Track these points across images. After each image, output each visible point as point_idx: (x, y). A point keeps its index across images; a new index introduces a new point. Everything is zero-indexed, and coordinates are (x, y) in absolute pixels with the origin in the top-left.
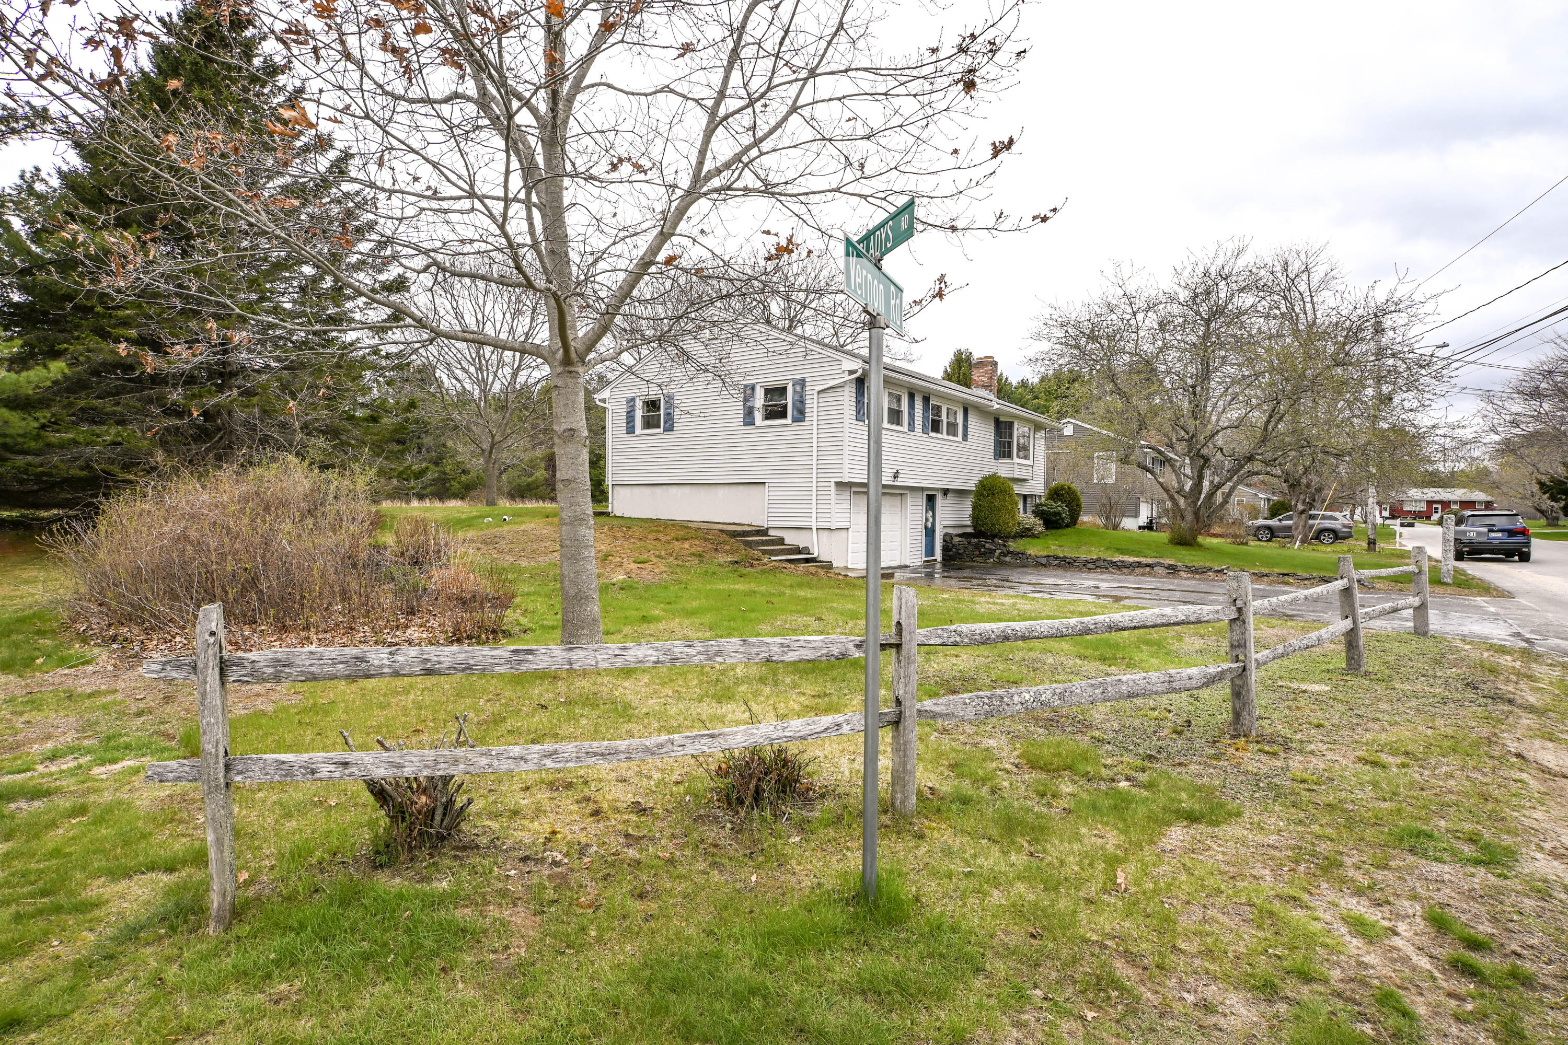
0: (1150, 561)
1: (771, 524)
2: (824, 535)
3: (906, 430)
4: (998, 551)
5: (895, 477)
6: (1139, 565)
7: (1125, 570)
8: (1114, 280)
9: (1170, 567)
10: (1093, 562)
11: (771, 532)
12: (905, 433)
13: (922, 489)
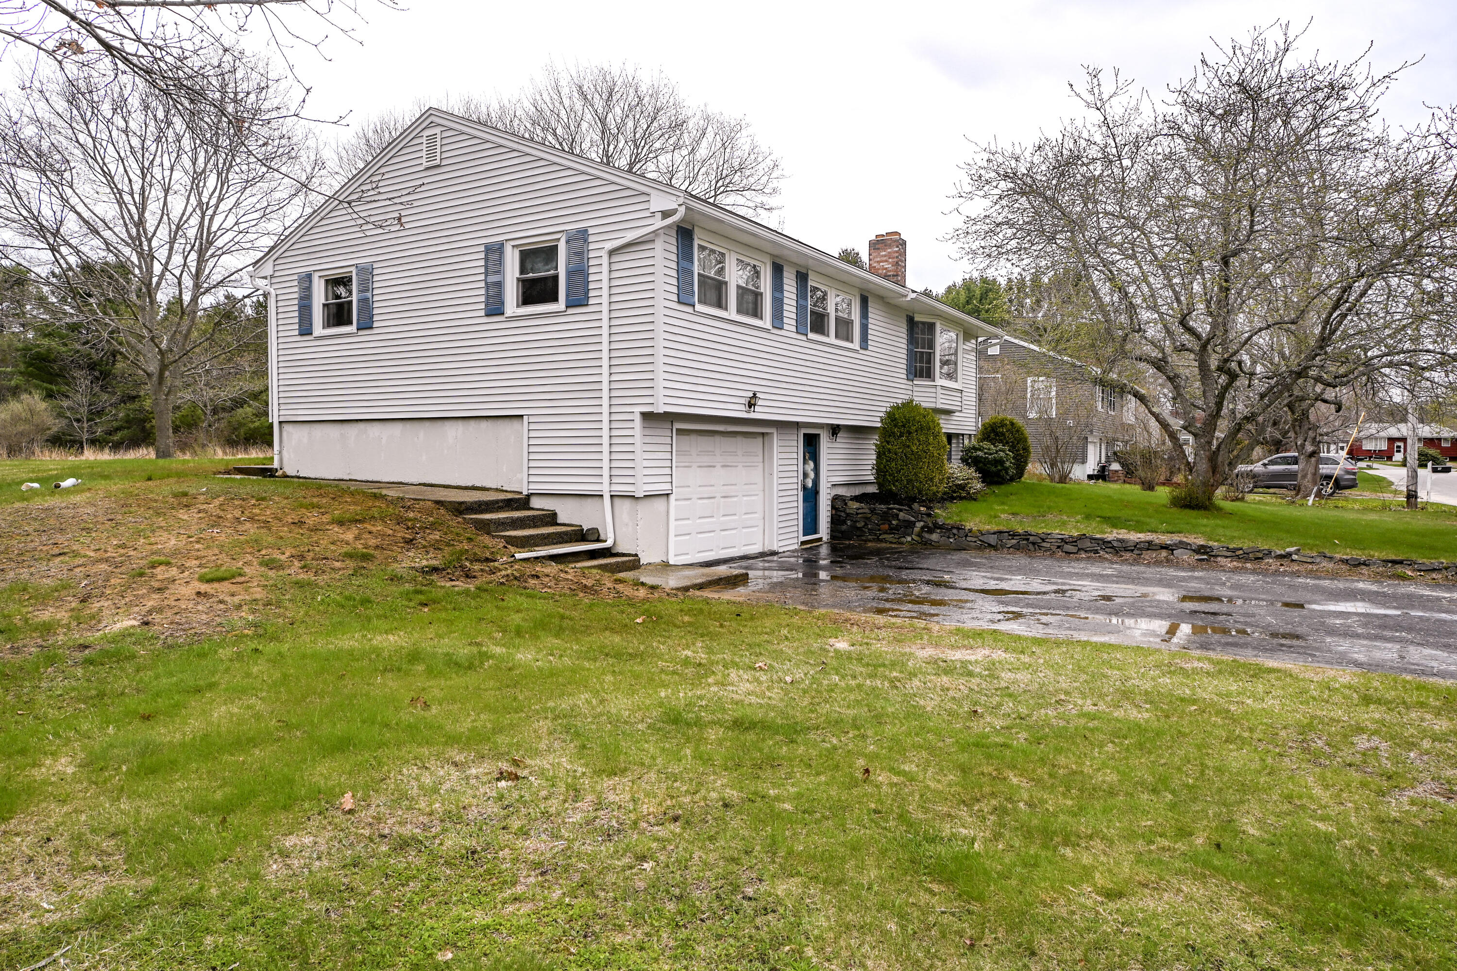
0: (1166, 539)
1: (535, 488)
2: (624, 506)
3: (768, 325)
4: (919, 525)
5: (751, 404)
6: (1150, 546)
7: (1128, 555)
8: (1090, 98)
9: (1201, 550)
10: (1074, 541)
11: (535, 503)
12: (767, 331)
13: (797, 425)
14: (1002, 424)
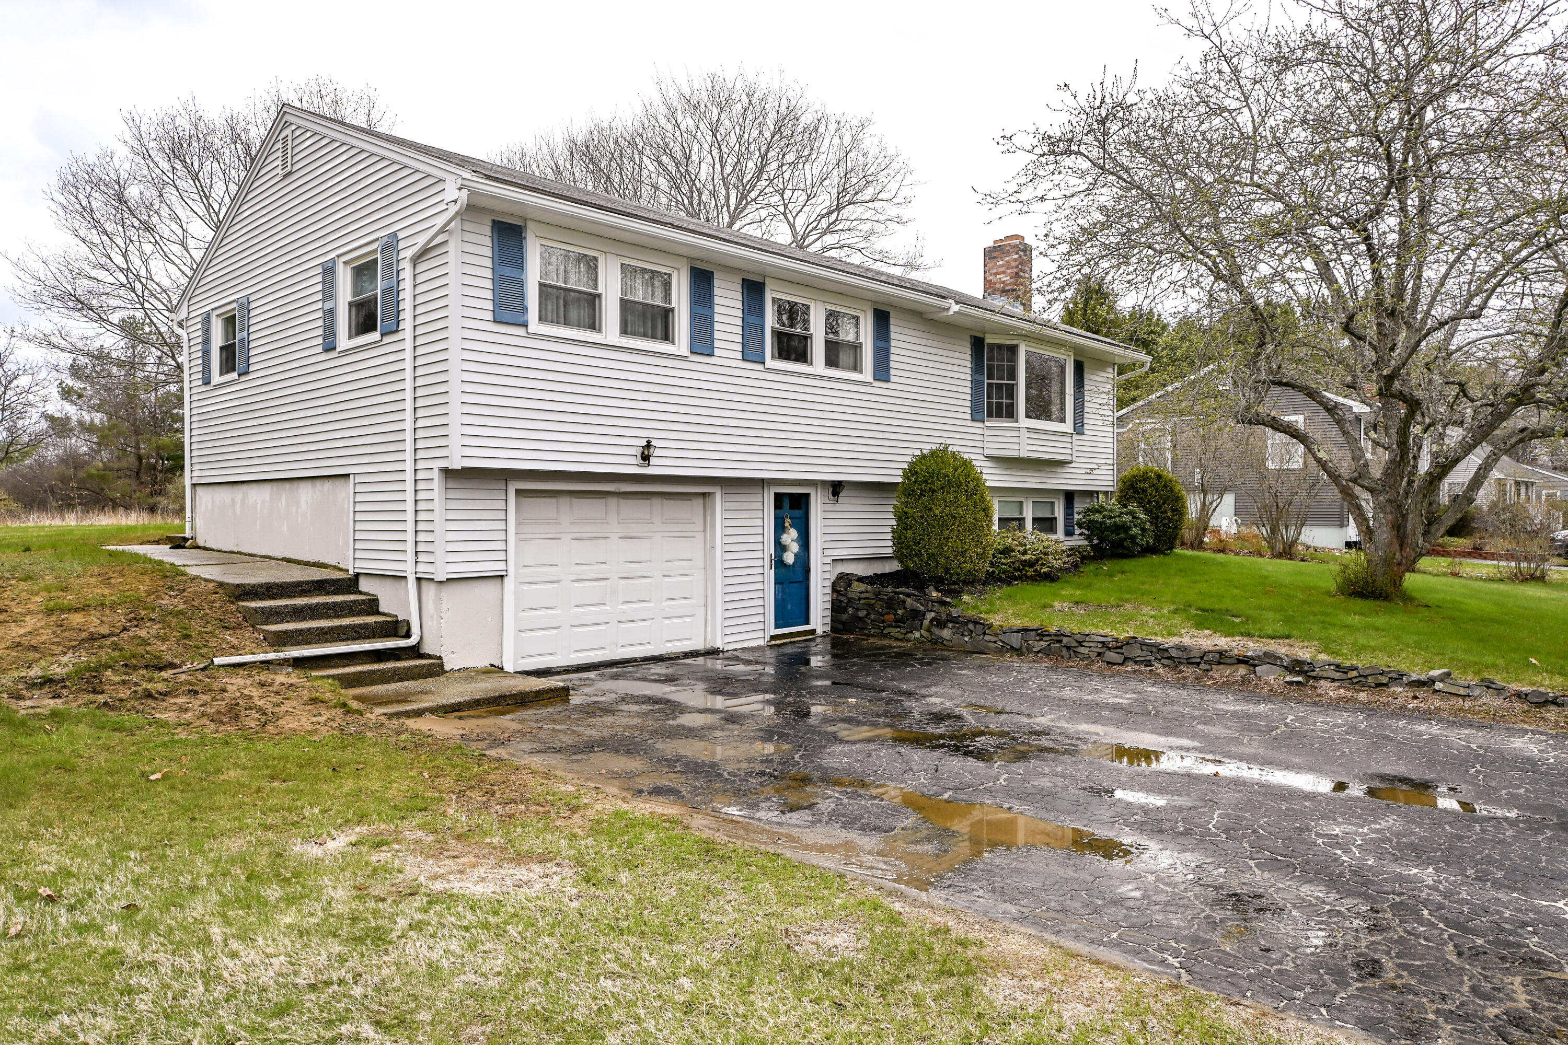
0: (1253, 647)
1: (362, 566)
3: (684, 350)
4: (930, 616)
5: (646, 458)
6: (1222, 658)
7: (1189, 671)
9: (1296, 666)
10: (1120, 646)
11: (365, 585)
12: (684, 358)
13: (762, 483)
14: (1144, 477)
